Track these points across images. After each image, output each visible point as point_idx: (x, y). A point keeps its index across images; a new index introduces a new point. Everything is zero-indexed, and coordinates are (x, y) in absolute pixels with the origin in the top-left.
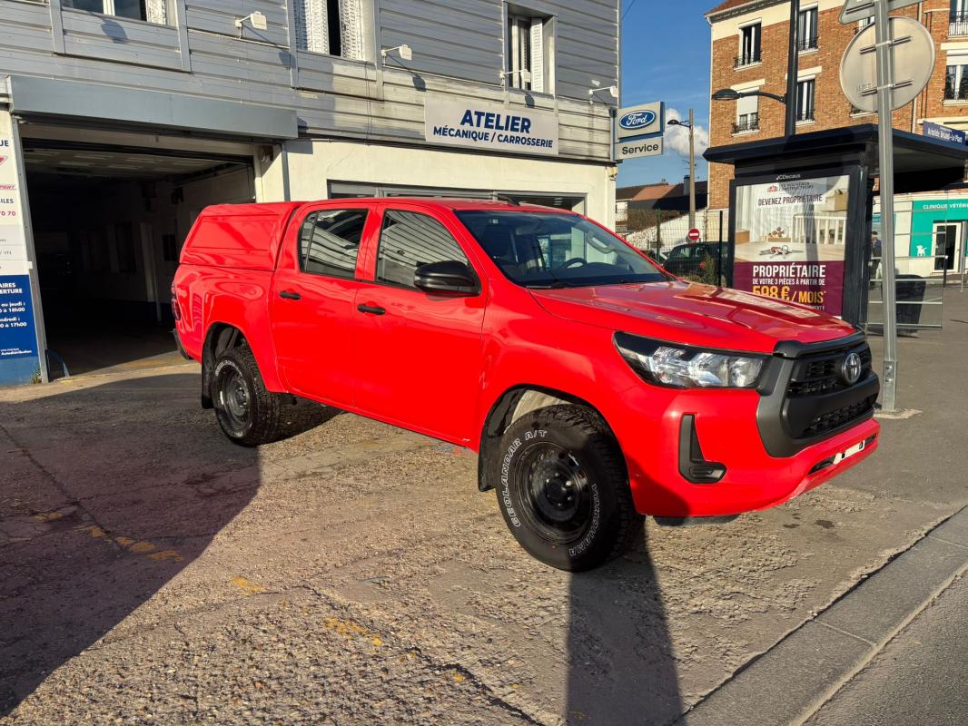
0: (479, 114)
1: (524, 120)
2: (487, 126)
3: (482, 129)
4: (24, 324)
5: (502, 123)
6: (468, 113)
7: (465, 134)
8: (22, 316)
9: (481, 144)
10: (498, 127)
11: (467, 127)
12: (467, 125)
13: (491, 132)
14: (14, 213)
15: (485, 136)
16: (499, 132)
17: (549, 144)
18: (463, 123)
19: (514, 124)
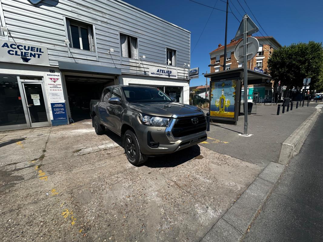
0: (161, 70)
1: (170, 71)
2: (162, 73)
3: (161, 73)
4: (64, 113)
5: (166, 72)
6: (158, 70)
7: (158, 74)
8: (63, 111)
9: (161, 76)
10: (165, 73)
11: (158, 73)
12: (158, 72)
13: (163, 74)
14: (61, 90)
15: (162, 75)
16: (165, 74)
17: (175, 76)
18: (157, 72)
19: (168, 72)
